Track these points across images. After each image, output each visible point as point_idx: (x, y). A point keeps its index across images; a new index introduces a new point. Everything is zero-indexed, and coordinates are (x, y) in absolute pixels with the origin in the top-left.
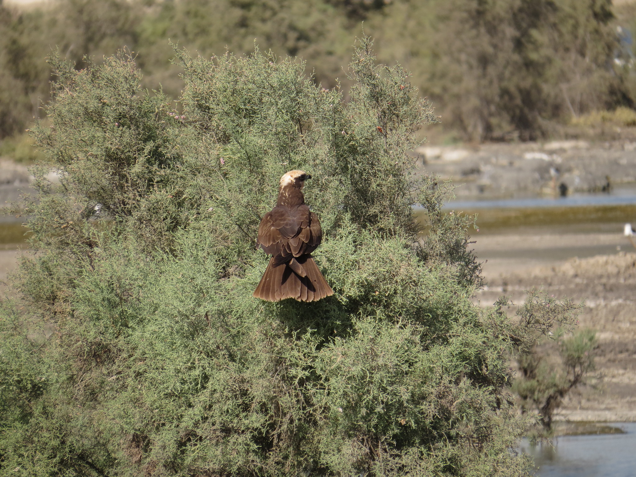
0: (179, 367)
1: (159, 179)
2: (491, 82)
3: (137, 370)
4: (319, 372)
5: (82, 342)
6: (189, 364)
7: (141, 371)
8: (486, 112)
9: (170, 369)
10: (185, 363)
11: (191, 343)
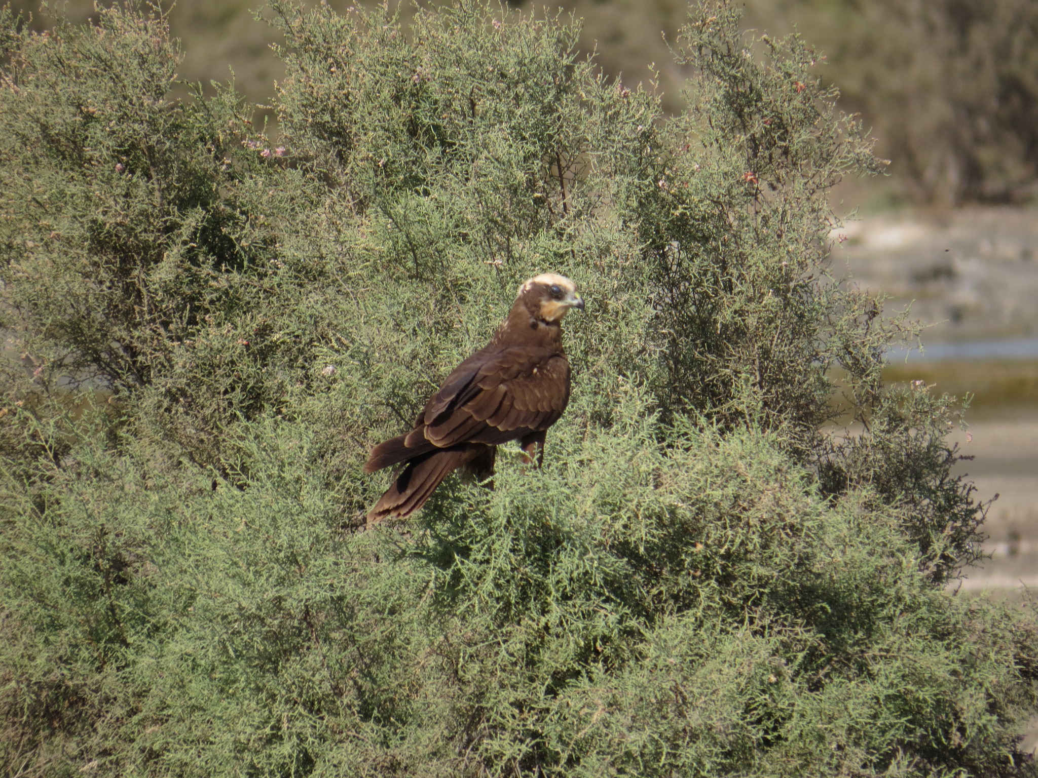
0: (242, 738)
1: (214, 296)
2: (978, 64)
3: (148, 745)
4: (554, 745)
5: (18, 682)
6: (268, 730)
7: (156, 747)
8: (966, 135)
9: (224, 740)
10: (258, 728)
11: (270, 681)
